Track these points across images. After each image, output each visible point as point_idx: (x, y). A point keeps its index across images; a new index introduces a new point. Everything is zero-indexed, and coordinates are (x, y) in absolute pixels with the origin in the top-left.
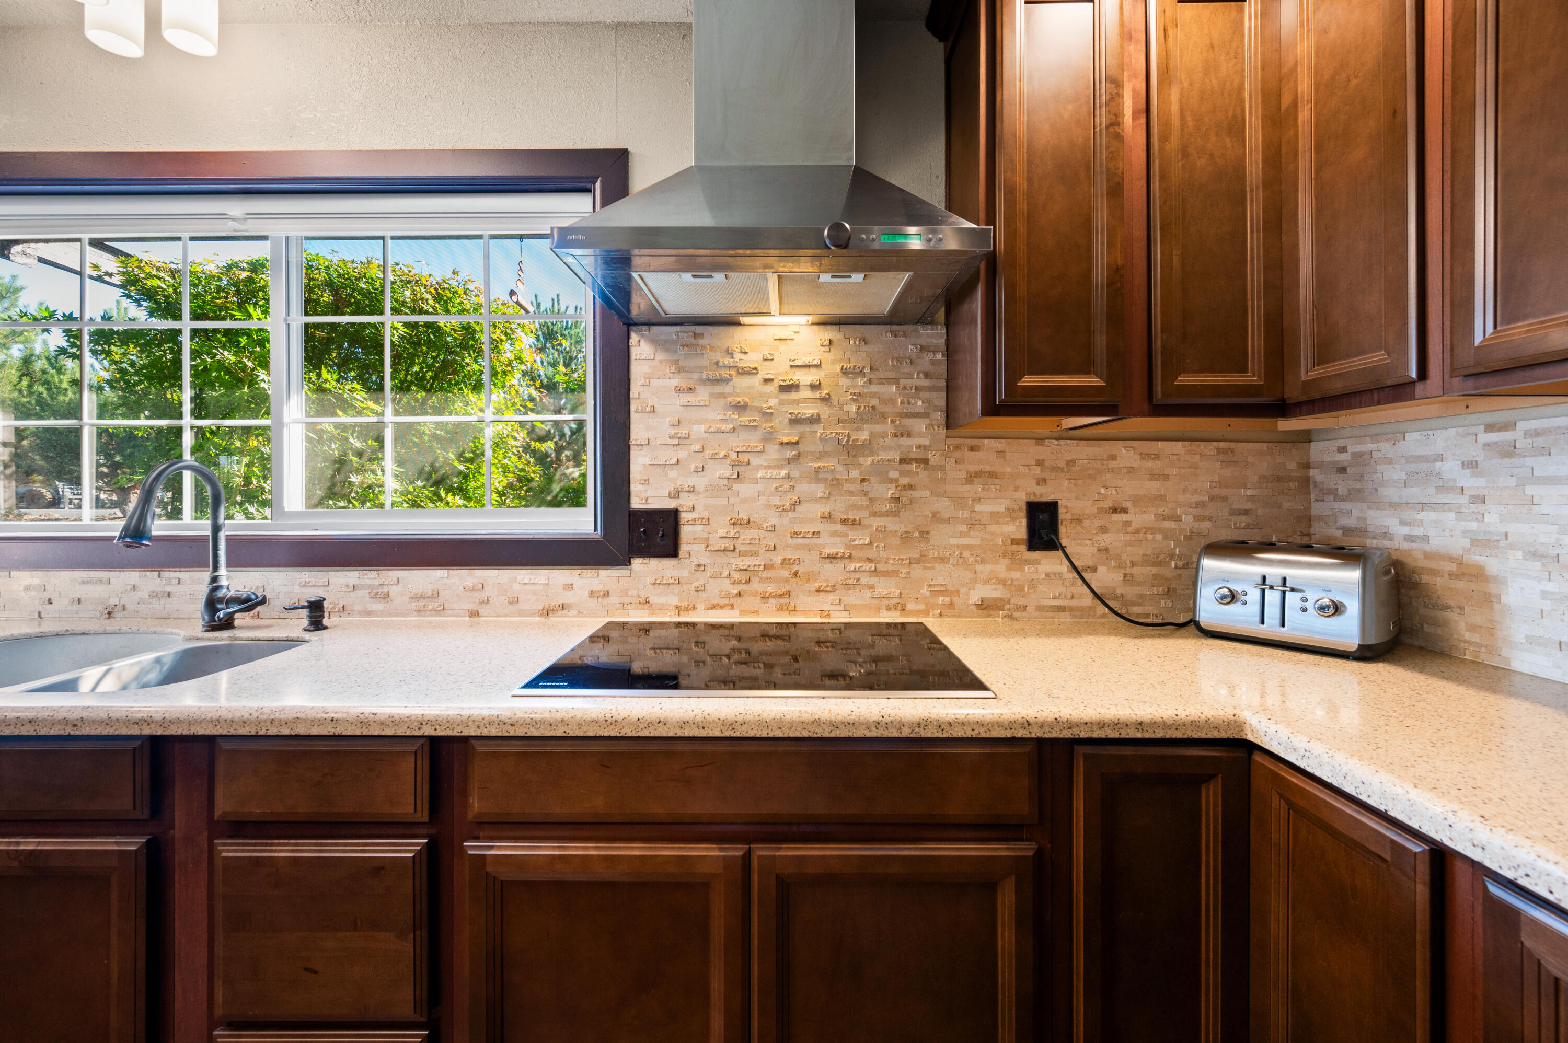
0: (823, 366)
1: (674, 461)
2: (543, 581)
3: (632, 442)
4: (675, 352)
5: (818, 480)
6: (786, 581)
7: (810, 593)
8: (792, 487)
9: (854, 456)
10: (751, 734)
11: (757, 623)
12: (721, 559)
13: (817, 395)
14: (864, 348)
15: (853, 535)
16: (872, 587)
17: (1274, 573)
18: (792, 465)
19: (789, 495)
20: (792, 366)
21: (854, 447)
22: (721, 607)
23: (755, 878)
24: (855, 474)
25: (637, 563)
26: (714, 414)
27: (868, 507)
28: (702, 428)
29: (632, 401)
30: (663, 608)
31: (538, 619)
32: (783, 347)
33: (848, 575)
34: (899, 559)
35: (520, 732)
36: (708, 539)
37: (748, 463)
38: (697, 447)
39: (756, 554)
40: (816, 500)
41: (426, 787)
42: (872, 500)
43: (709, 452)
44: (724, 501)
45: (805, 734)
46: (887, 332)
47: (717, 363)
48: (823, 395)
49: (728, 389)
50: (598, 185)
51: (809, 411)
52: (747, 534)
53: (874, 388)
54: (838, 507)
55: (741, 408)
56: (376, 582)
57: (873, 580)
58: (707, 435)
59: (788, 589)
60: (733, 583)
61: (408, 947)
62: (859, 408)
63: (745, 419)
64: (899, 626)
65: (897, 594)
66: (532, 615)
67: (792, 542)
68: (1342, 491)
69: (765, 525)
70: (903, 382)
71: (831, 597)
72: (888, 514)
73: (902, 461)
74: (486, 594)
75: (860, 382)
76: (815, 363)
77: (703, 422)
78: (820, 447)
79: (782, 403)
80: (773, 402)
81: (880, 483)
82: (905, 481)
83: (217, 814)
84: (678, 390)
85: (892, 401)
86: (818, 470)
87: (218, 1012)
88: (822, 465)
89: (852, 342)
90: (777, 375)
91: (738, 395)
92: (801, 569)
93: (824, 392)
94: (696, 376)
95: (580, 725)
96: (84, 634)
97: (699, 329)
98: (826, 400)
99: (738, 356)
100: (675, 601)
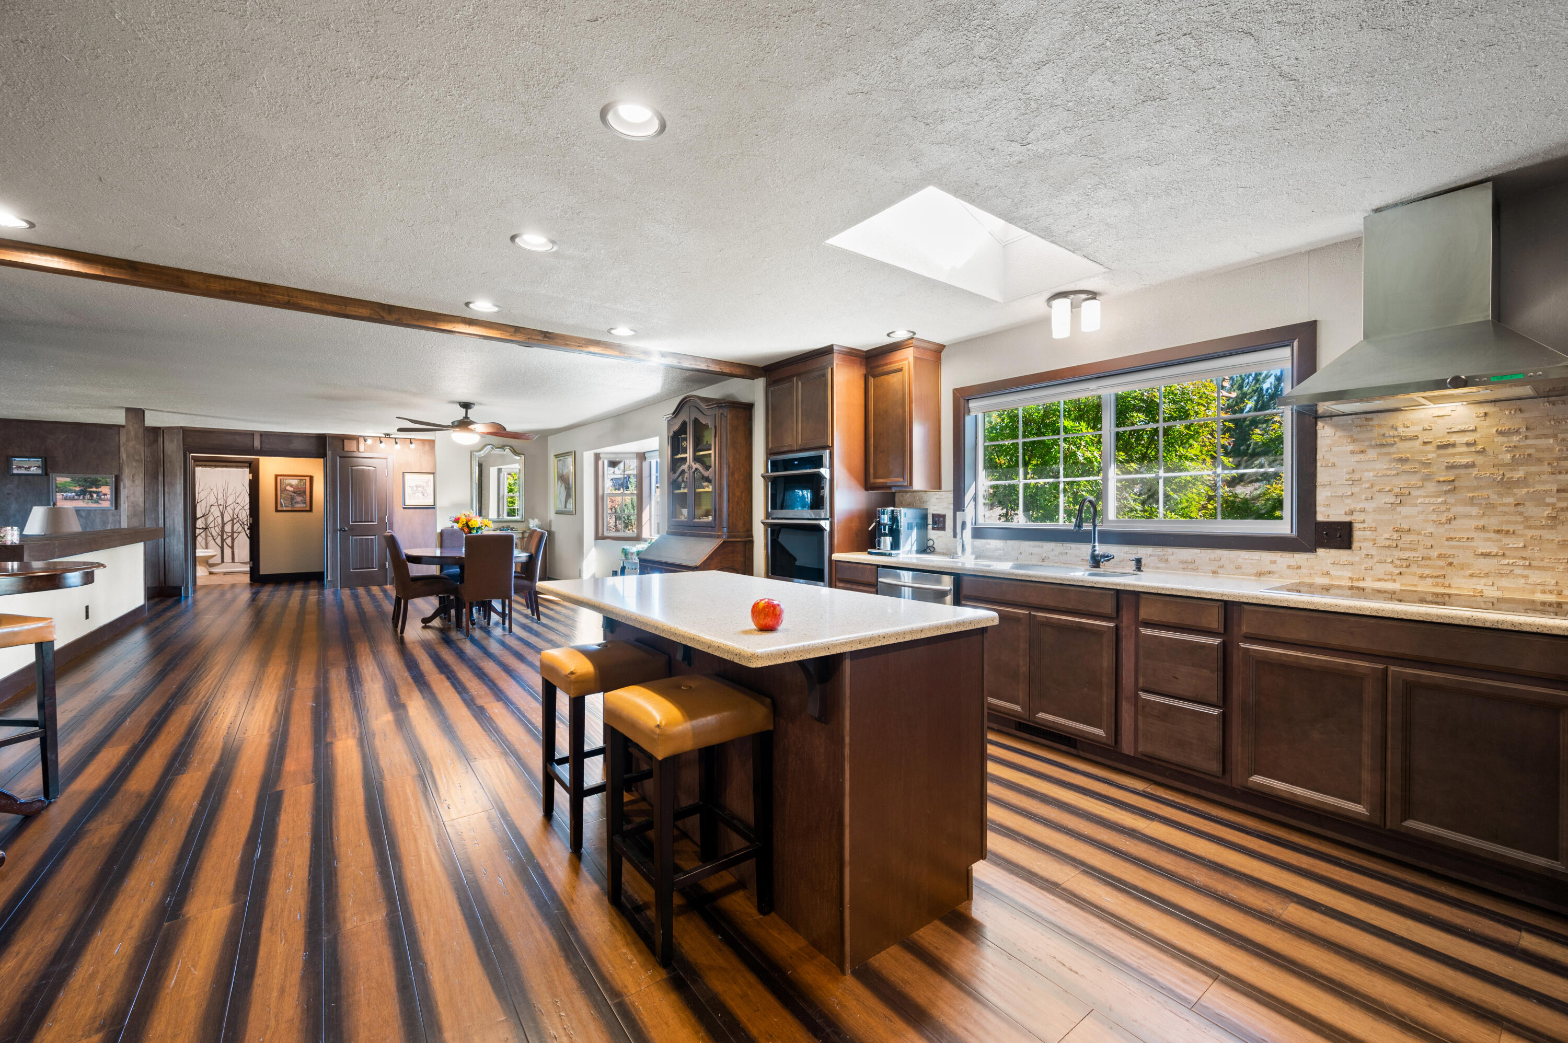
0: (1478, 430)
1: (1349, 493)
2: (1257, 558)
3: (1318, 483)
4: (1351, 430)
5: (1473, 505)
6: (1442, 568)
7: (1465, 577)
8: (1449, 509)
9: (1510, 488)
10: (1388, 615)
11: (1415, 591)
12: (1387, 552)
13: (1473, 449)
14: (1519, 415)
15: (1506, 540)
16: (1526, 577)
18: (1448, 496)
19: (1445, 514)
20: (1448, 432)
21: (1508, 483)
22: (1386, 581)
23: (1390, 679)
24: (1510, 500)
25: (1321, 551)
26: (1382, 465)
27: (1522, 522)
28: (1371, 474)
29: (1318, 461)
30: (1339, 578)
31: (1253, 578)
32: (1440, 421)
33: (1501, 567)
34: (1556, 559)
35: (1266, 603)
36: (1375, 540)
37: (1409, 494)
38: (1367, 485)
39: (1415, 550)
40: (1471, 517)
41: (1223, 620)
42: (1527, 518)
43: (1376, 488)
44: (1389, 517)
45: (1421, 619)
46: (1544, 402)
47: (1384, 435)
48: (1478, 449)
49: (1392, 450)
50: (1296, 343)
51: (1464, 460)
52: (1407, 538)
53: (1529, 442)
54: (1493, 522)
55: (1403, 461)
56: (1162, 554)
57: (1526, 572)
58: (1375, 478)
59: (1443, 572)
60: (1396, 567)
61: (1215, 676)
62: (1514, 456)
63: (1407, 467)
64: (1555, 605)
65: (1553, 582)
66: (1250, 575)
67: (1447, 543)
69: (1423, 533)
70: (1560, 436)
71: (1483, 581)
72: (1543, 527)
73: (1558, 491)
74: (1221, 563)
75: (1515, 438)
76: (1471, 429)
77: (1371, 470)
78: (1475, 483)
79: (1439, 456)
80: (1430, 456)
81: (1535, 506)
83: (1140, 619)
84: (1353, 452)
85: (1550, 449)
86: (1472, 498)
88: (1477, 494)
89: (1507, 412)
90: (1435, 439)
91: (1401, 453)
92: (1455, 561)
93: (1479, 448)
94: (1367, 443)
95: (1295, 603)
97: (1369, 416)
98: (1483, 452)
99: (1401, 429)
100: (1350, 575)
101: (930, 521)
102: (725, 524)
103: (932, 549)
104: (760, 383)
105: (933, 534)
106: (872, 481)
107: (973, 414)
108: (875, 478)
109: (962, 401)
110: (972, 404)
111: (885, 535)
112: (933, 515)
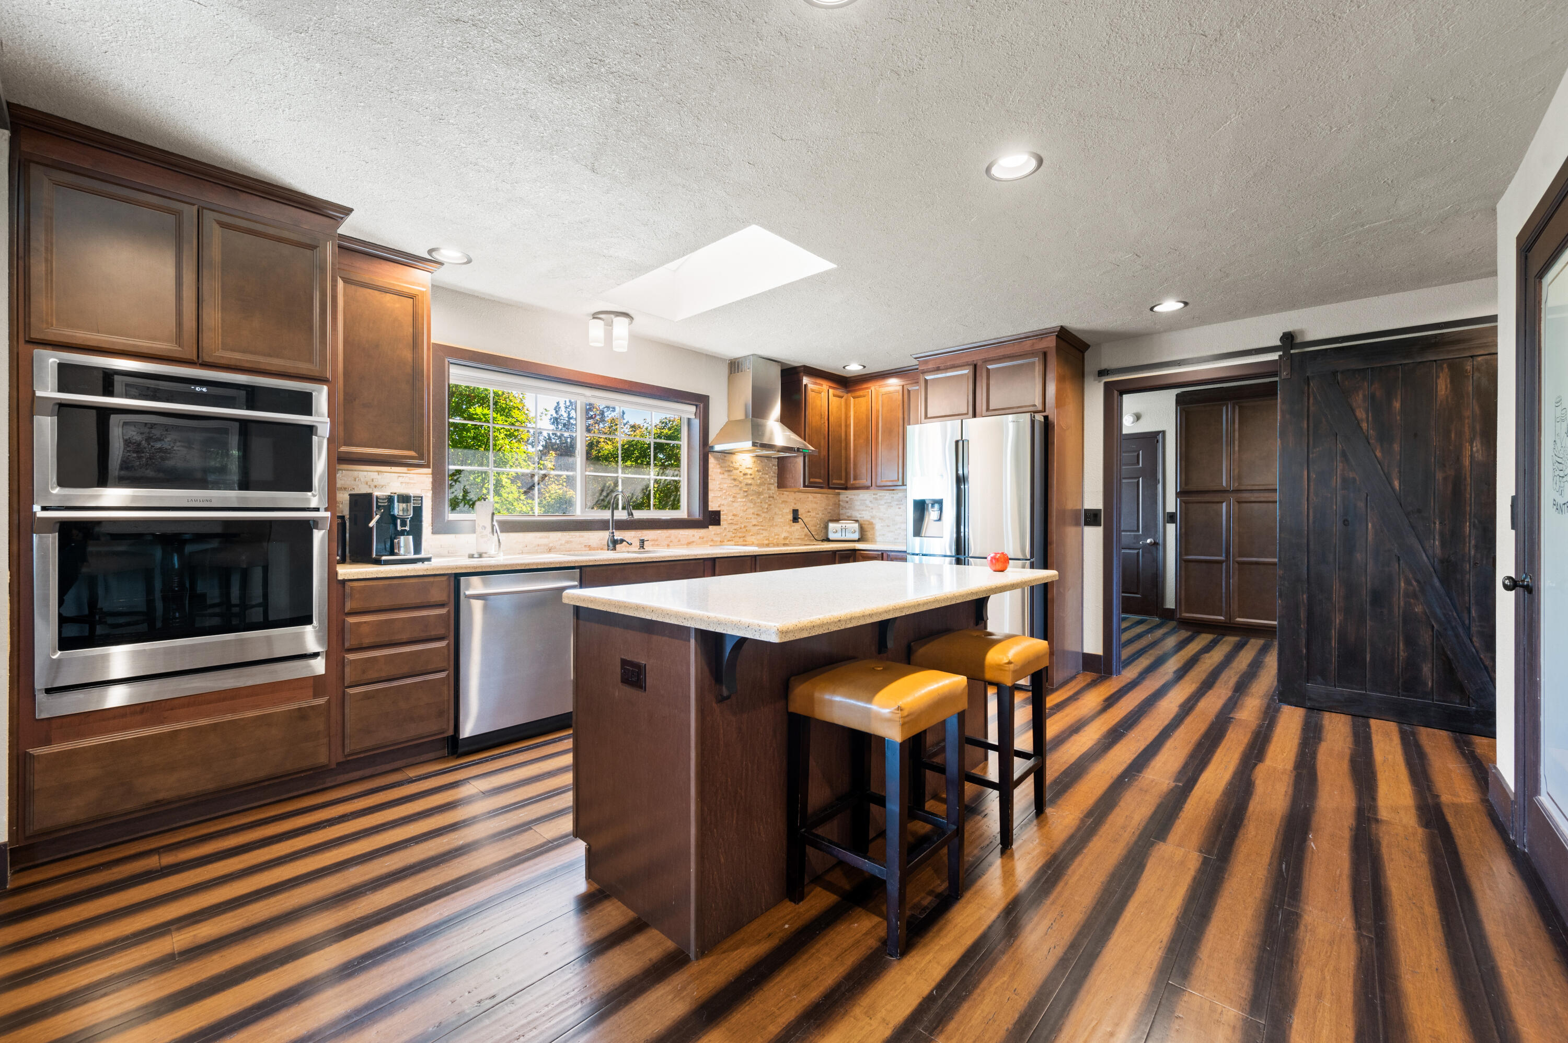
2: (687, 533)
3: (709, 490)
4: (719, 462)
5: (751, 502)
8: (745, 504)
9: (759, 495)
12: (730, 526)
14: (761, 464)
17: (844, 525)
18: (746, 498)
21: (759, 493)
22: (730, 541)
24: (759, 500)
25: (710, 527)
26: (728, 481)
28: (726, 485)
29: (709, 476)
30: (717, 542)
31: (686, 546)
32: (744, 462)
33: (757, 530)
34: (768, 526)
36: (727, 520)
37: (736, 497)
38: (725, 492)
39: (737, 524)
40: (751, 508)
42: (763, 508)
44: (731, 508)
47: (729, 466)
49: (731, 473)
50: (699, 404)
51: (750, 482)
52: (737, 518)
53: (763, 476)
54: (756, 510)
55: (735, 480)
57: (763, 532)
58: (727, 488)
59: (744, 535)
60: (733, 534)
62: (759, 482)
63: (735, 483)
65: (767, 535)
66: (684, 545)
67: (746, 521)
68: (847, 507)
69: (740, 516)
71: (754, 537)
72: (765, 513)
73: (768, 497)
74: (671, 539)
75: (760, 474)
76: (751, 467)
77: (726, 483)
78: (752, 492)
79: (744, 479)
80: (741, 478)
81: (764, 503)
82: (769, 503)
85: (767, 480)
86: (751, 499)
89: (759, 462)
90: (743, 470)
91: (734, 475)
92: (748, 529)
93: (753, 476)
94: (726, 470)
97: (725, 454)
98: (753, 479)
99: (734, 464)
100: (720, 539)
109: (446, 362)
111: (403, 533)
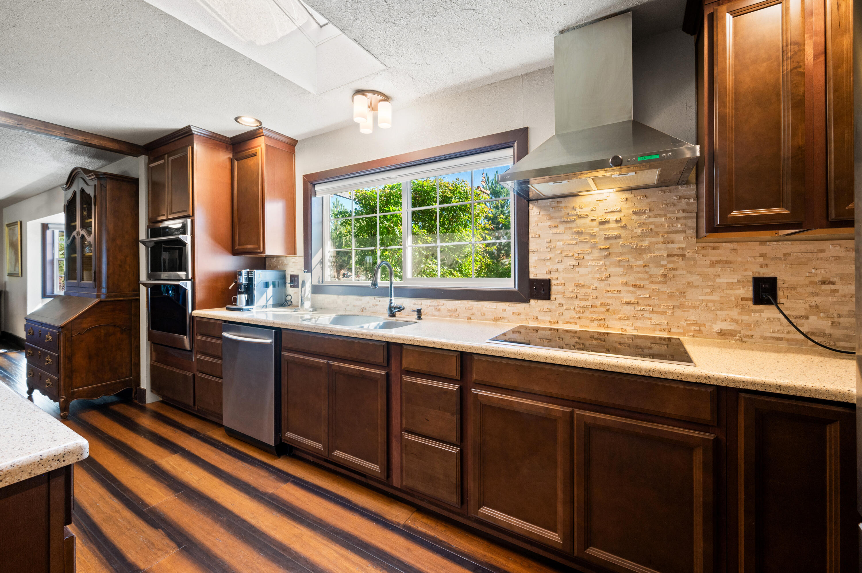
0: (622, 211)
1: (548, 258)
2: (494, 307)
3: (530, 250)
4: (549, 210)
5: (620, 266)
6: (603, 313)
7: (616, 320)
8: (606, 270)
9: (640, 254)
10: (573, 365)
11: (588, 331)
12: (570, 302)
13: (619, 225)
14: (646, 200)
15: (639, 292)
16: (650, 319)
18: (606, 259)
19: (604, 273)
20: (605, 212)
21: (640, 250)
22: (571, 323)
23: (575, 422)
24: (641, 263)
25: (532, 302)
26: (567, 237)
27: (648, 279)
28: (561, 243)
29: (530, 233)
30: (544, 321)
31: (492, 322)
32: (600, 204)
33: (637, 312)
34: (667, 306)
35: (489, 353)
36: (564, 292)
37: (584, 258)
38: (559, 252)
39: (587, 300)
40: (619, 275)
41: (459, 368)
42: (650, 276)
43: (564, 254)
44: (572, 276)
46: (660, 191)
47: (568, 214)
48: (622, 225)
49: (573, 225)
50: (516, 145)
51: (615, 233)
52: (583, 291)
53: (651, 220)
54: (631, 279)
55: (580, 233)
56: (436, 304)
57: (651, 316)
58: (564, 246)
59: (604, 317)
60: (576, 313)
61: (454, 419)
62: (643, 230)
63: (582, 238)
65: (666, 323)
66: (490, 320)
67: (605, 295)
69: (592, 287)
70: (668, 215)
71: (627, 322)
72: (660, 283)
73: (668, 256)
74: (473, 311)
75: (643, 217)
76: (618, 210)
77: (562, 240)
78: (621, 250)
79: (600, 230)
80: (596, 230)
81: (655, 267)
82: (670, 266)
83: (403, 367)
84: (550, 227)
85: (662, 225)
86: (620, 261)
87: (404, 427)
88: (622, 258)
89: (638, 198)
90: (598, 217)
91: (578, 227)
92: (611, 308)
93: (623, 224)
94: (558, 220)
95: (508, 353)
96: (358, 316)
97: (560, 200)
98: (624, 227)
99: (578, 210)
100: (549, 319)
101: (288, 280)
102: (104, 284)
103: (289, 303)
104: (142, 160)
105: (290, 290)
106: (237, 247)
107: (319, 196)
108: (239, 245)
109: (309, 184)
110: (317, 188)
111: (241, 293)
112: (292, 276)
